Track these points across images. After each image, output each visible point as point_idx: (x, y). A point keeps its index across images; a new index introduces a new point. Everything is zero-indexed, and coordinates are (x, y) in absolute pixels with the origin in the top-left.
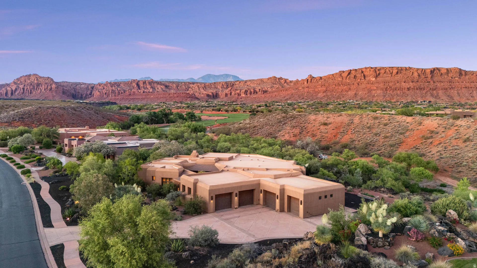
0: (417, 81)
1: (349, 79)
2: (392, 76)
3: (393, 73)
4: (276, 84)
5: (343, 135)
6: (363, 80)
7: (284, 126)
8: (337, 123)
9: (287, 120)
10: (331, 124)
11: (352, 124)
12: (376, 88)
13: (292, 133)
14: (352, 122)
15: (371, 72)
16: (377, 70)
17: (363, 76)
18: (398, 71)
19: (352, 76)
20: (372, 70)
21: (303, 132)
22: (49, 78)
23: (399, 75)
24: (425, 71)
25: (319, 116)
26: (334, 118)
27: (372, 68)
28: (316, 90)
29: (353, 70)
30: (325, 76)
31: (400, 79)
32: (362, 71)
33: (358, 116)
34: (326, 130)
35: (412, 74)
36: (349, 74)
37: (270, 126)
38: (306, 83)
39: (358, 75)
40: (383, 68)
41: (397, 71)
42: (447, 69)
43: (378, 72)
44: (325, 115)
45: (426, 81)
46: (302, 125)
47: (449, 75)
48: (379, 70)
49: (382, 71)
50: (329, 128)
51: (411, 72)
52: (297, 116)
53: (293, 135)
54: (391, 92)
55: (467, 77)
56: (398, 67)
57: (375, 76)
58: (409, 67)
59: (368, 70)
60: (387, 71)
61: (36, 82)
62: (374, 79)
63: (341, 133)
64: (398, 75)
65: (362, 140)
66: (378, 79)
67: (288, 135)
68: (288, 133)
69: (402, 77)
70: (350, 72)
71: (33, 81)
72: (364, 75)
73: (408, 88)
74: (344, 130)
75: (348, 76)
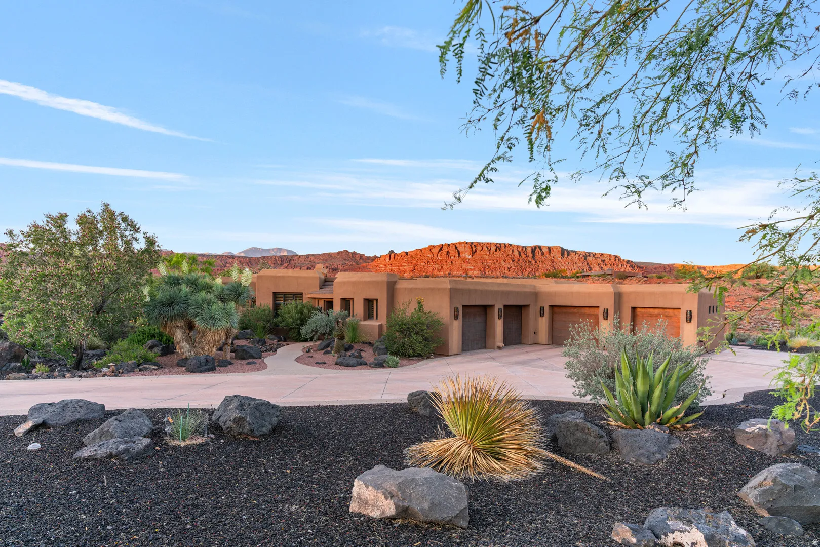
0: (518, 261)
1: (441, 255)
2: (490, 253)
3: (492, 250)
4: (348, 261)
6: (458, 258)
12: (472, 268)
15: (467, 248)
16: (473, 246)
17: (457, 252)
19: (444, 252)
20: (467, 245)
23: (498, 253)
24: (525, 249)
27: (467, 243)
28: (402, 268)
29: (445, 245)
30: (412, 252)
31: (499, 258)
32: (455, 246)
35: (512, 253)
36: (441, 249)
38: (388, 259)
39: (451, 251)
40: (480, 243)
41: (495, 248)
42: (549, 248)
43: (474, 249)
45: (528, 261)
47: (551, 255)
48: (475, 246)
49: (479, 248)
51: (511, 250)
54: (490, 272)
55: (570, 257)
56: (497, 244)
57: (471, 253)
58: (509, 244)
59: (463, 245)
60: (485, 247)
62: (470, 257)
64: (496, 253)
66: (475, 256)
69: (501, 255)
70: (441, 247)
73: (509, 269)
75: (439, 251)
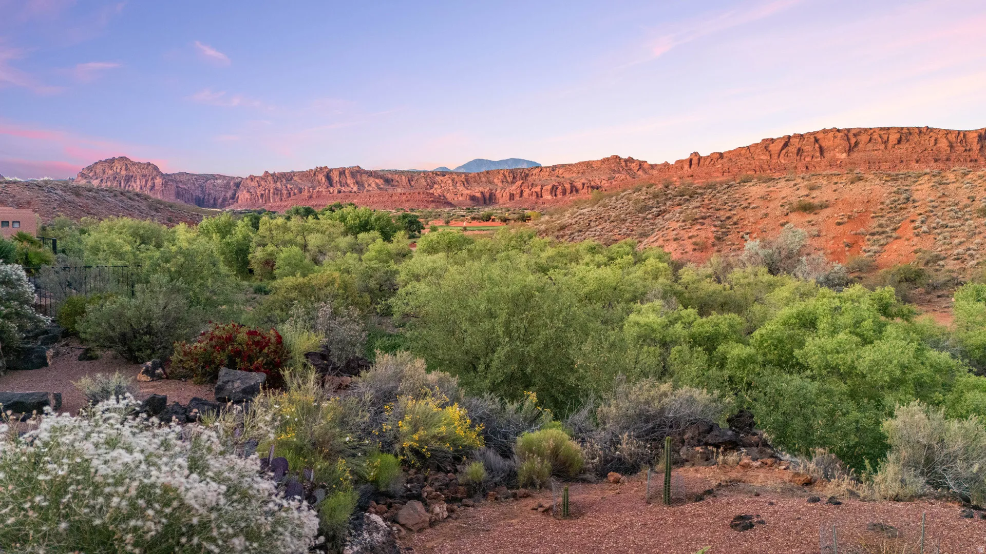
0: (947, 160)
1: (787, 156)
2: (886, 147)
3: (890, 140)
4: (619, 172)
5: (882, 242)
6: (819, 159)
7: (659, 220)
8: (852, 204)
9: (668, 203)
10: (827, 207)
11: (910, 205)
13: (690, 238)
14: (908, 199)
15: (838, 141)
16: (851, 136)
17: (818, 149)
18: (901, 137)
19: (792, 149)
20: (840, 135)
21: (726, 234)
22: (149, 164)
23: (904, 146)
24: (964, 135)
25: (779, 185)
26: (834, 187)
27: (838, 131)
29: (795, 136)
30: (730, 152)
31: (907, 156)
32: (815, 137)
33: (926, 177)
34: (814, 228)
35: (936, 144)
36: (786, 145)
37: (612, 222)
38: (686, 167)
39: (805, 148)
40: (866, 130)
41: (898, 136)
43: (853, 141)
44: (799, 180)
45: (969, 159)
46: (722, 213)
48: (855, 135)
49: (864, 138)
50: (824, 221)
51: (933, 139)
52: (699, 191)
53: (693, 247)
56: (902, 128)
57: (847, 148)
58: (927, 128)
59: (831, 134)
60: (876, 136)
61: (124, 173)
62: (844, 155)
63: (873, 234)
64: (901, 146)
65: (971, 256)
66: (854, 155)
67: (674, 245)
68: (675, 240)
69: (910, 150)
70: (787, 141)
71: (118, 171)
72: (821, 148)
74: (880, 226)
75: (782, 149)
